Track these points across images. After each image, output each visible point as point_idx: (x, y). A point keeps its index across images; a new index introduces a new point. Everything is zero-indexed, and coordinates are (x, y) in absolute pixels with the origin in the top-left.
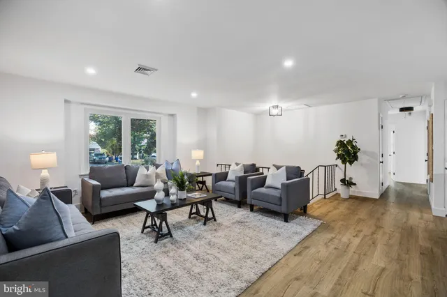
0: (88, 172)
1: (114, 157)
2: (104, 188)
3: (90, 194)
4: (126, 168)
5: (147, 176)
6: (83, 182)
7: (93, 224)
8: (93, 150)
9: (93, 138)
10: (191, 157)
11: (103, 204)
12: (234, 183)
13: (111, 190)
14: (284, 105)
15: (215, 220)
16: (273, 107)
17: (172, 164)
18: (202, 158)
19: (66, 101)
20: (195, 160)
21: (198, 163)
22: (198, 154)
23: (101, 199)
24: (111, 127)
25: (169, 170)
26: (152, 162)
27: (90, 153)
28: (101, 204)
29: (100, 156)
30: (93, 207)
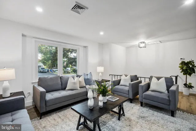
0: (37, 81)
1: (50, 70)
2: (48, 92)
3: (38, 98)
4: (61, 78)
5: (74, 83)
6: (34, 87)
7: (41, 119)
8: (40, 66)
9: (40, 61)
10: (96, 70)
11: (48, 104)
12: (128, 87)
13: (52, 93)
14: (147, 42)
15: (124, 115)
16: (141, 43)
17: (87, 75)
18: (103, 71)
19: (23, 35)
20: (99, 73)
21: (100, 74)
22: (101, 69)
23: (46, 101)
24: (48, 56)
25: (86, 79)
26: (67, 72)
27: (39, 68)
28: (46, 104)
29: (43, 69)
30: (40, 107)
